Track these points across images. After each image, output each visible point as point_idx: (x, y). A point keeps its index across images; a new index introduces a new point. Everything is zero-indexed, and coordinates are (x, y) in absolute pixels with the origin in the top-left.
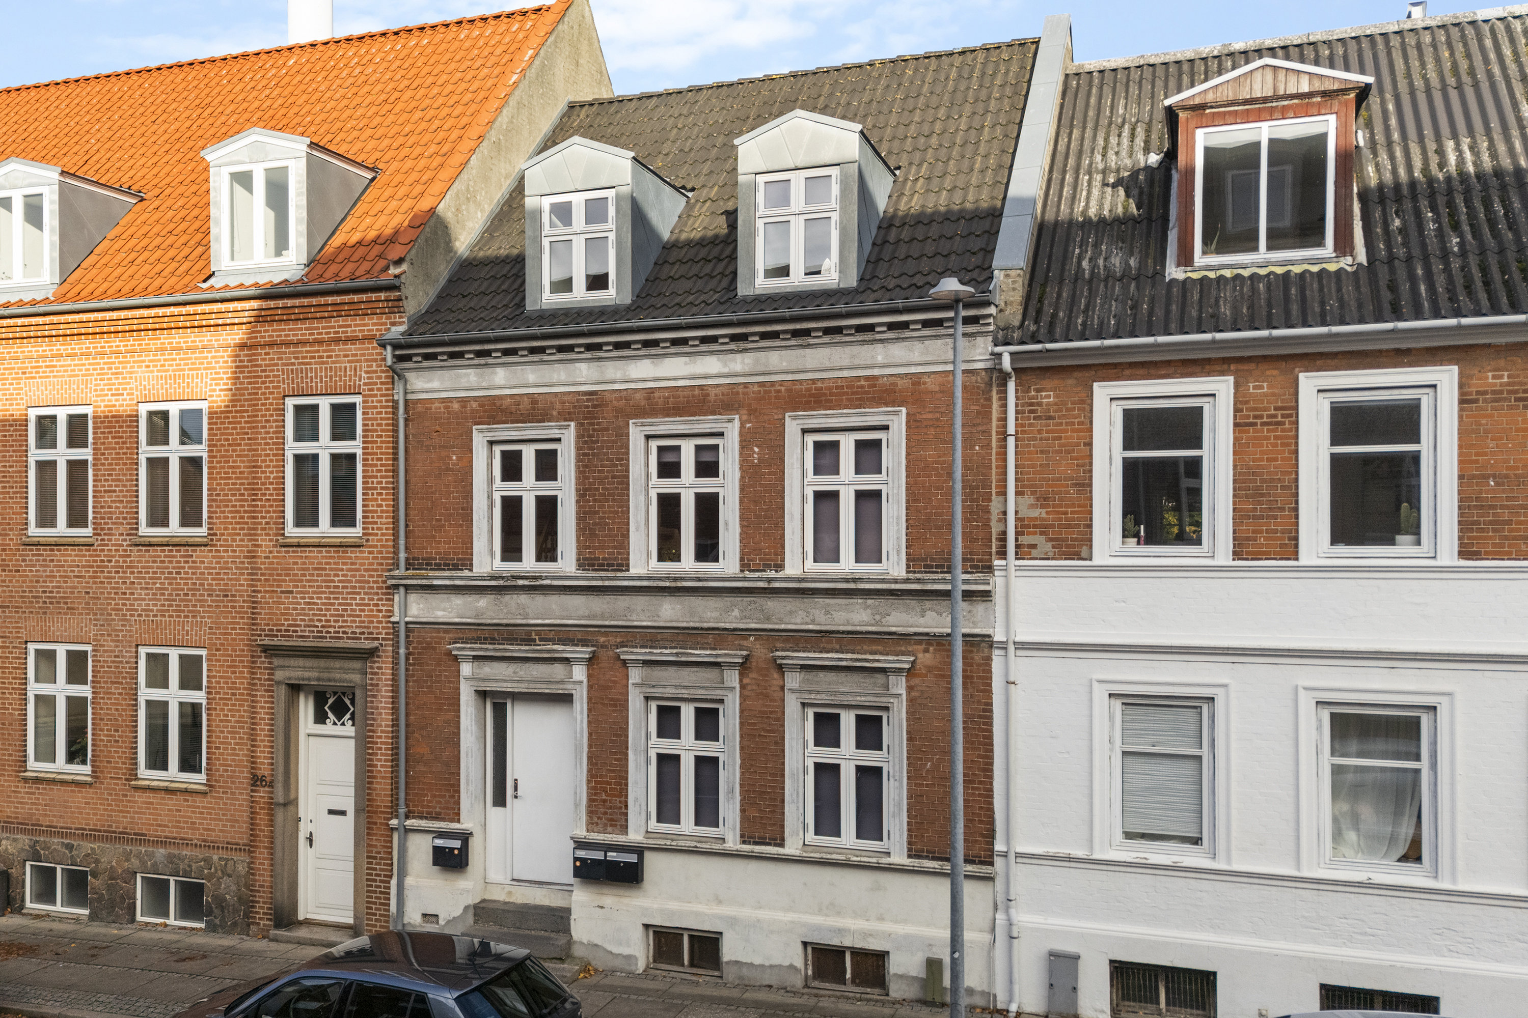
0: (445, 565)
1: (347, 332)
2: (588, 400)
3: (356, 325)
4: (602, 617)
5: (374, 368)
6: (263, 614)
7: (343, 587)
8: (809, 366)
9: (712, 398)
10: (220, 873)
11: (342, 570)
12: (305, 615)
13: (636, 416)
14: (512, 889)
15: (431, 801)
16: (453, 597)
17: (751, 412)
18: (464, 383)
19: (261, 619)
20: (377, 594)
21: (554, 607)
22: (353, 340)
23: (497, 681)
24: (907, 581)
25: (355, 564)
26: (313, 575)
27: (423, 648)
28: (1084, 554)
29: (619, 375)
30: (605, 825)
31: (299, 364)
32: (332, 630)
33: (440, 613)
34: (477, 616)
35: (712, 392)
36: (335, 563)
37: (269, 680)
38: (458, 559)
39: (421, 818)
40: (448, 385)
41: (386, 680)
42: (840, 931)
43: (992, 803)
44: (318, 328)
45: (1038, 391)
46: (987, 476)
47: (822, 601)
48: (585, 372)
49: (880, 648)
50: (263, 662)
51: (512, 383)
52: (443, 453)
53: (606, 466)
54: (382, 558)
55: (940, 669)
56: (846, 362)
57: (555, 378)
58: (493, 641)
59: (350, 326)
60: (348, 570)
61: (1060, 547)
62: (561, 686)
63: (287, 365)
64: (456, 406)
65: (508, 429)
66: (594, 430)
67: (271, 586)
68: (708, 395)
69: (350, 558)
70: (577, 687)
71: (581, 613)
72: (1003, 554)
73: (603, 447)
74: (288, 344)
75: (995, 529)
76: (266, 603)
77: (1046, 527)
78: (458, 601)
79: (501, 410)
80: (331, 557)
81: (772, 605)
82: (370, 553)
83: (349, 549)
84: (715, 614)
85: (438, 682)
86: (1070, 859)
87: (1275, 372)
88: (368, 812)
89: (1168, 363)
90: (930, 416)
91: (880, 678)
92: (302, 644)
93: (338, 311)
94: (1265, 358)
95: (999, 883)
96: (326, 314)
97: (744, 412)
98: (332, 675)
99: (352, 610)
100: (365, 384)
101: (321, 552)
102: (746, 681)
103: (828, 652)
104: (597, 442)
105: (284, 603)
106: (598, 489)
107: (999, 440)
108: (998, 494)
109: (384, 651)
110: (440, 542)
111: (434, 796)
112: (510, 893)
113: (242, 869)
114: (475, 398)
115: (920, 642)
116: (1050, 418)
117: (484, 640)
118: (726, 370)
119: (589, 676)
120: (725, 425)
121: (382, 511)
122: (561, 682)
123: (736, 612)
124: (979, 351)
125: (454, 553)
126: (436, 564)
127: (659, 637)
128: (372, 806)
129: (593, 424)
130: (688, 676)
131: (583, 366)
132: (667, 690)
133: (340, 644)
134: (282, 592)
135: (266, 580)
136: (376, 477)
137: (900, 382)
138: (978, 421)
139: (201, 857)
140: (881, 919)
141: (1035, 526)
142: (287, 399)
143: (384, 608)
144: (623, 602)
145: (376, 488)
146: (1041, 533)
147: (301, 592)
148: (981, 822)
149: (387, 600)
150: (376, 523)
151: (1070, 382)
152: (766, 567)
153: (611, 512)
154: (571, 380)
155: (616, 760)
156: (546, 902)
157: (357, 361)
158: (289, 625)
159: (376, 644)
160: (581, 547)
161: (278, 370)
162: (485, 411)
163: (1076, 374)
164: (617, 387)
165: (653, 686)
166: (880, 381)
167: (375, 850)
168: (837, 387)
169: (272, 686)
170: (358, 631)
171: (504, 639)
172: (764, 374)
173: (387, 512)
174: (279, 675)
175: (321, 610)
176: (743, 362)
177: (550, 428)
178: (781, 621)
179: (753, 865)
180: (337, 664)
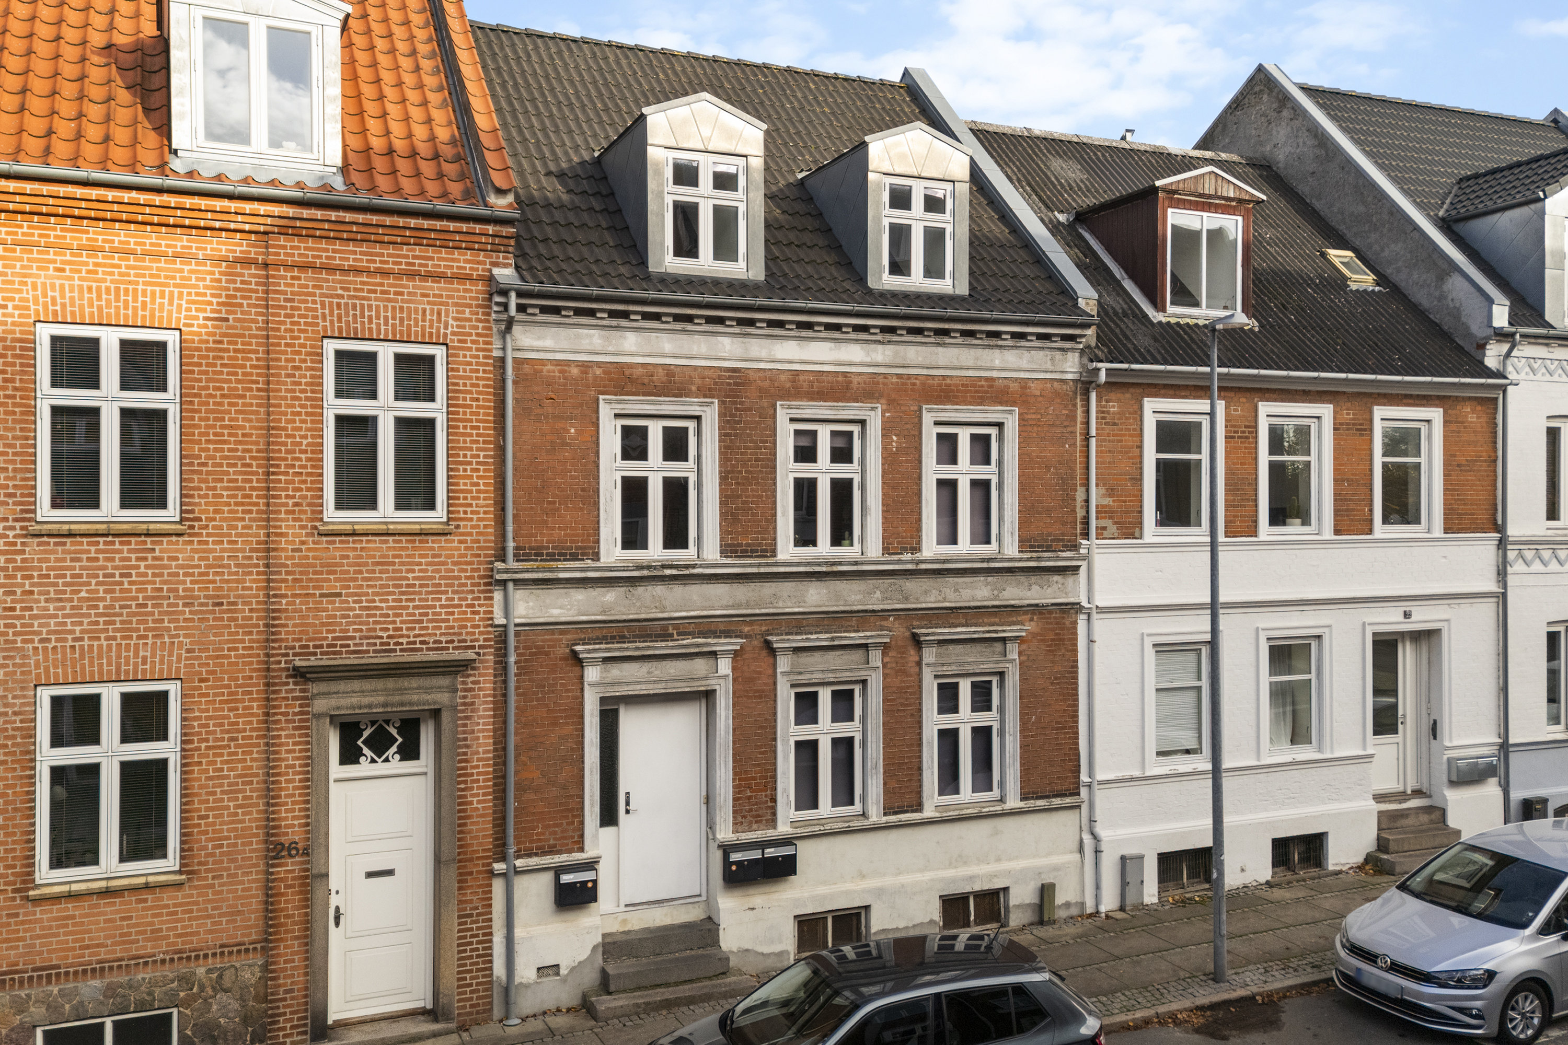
0: (560, 554)
1: (427, 266)
2: (730, 377)
3: (439, 259)
4: (748, 606)
5: (467, 315)
6: (290, 628)
7: (421, 586)
8: (941, 363)
9: (854, 385)
10: (210, 991)
11: (420, 564)
12: (361, 623)
13: (782, 398)
14: (628, 916)
15: (543, 834)
16: (573, 592)
17: (891, 403)
18: (585, 344)
19: (287, 633)
20: (472, 592)
21: (695, 597)
22: (437, 277)
23: (628, 683)
24: (1021, 560)
25: (440, 556)
26: (374, 572)
27: (531, 654)
28: (1137, 535)
29: (764, 354)
30: (750, 823)
31: (350, 297)
32: (404, 640)
33: (556, 612)
34: (603, 612)
35: (855, 380)
36: (408, 556)
37: (301, 713)
38: (577, 548)
39: (529, 855)
40: (564, 345)
41: (485, 696)
42: (971, 878)
43: (1077, 744)
44: (382, 255)
45: (1107, 401)
46: (1073, 470)
47: (952, 580)
48: (728, 347)
49: (997, 620)
50: (292, 691)
51: (647, 350)
52: (560, 425)
53: (749, 448)
54: (479, 548)
55: (1042, 635)
56: (970, 363)
57: (695, 350)
58: (622, 639)
59: (432, 259)
60: (428, 564)
61: (1122, 528)
62: (704, 683)
63: (332, 296)
64: (575, 371)
65: (642, 402)
66: (737, 409)
67: (302, 588)
68: (851, 382)
69: (433, 549)
70: (722, 682)
71: (724, 602)
72: (1086, 535)
73: (745, 428)
74: (331, 270)
75: (1080, 513)
76: (295, 611)
77: (1112, 512)
78: (579, 596)
79: (630, 379)
80: (402, 549)
81: (911, 586)
82: (460, 542)
83: (430, 538)
84: (859, 597)
85: (553, 692)
86: (1132, 779)
87: (1244, 400)
88: (460, 861)
89: (1187, 387)
90: (1034, 416)
91: (998, 647)
92: (356, 662)
93: (419, 238)
94: (1240, 389)
95: (1085, 808)
96: (399, 240)
97: (883, 401)
98: (406, 698)
99: (434, 614)
100: (453, 333)
101: (387, 542)
102: (887, 659)
103: (956, 627)
104: (740, 422)
105: (326, 610)
106: (741, 472)
107: (1082, 440)
108: (1081, 485)
109: (481, 662)
110: (553, 529)
111: (546, 827)
112: (624, 921)
113: (250, 976)
114: (599, 364)
115: (1026, 613)
116: (1115, 424)
117: (613, 639)
118: (868, 360)
119: (734, 669)
120: (868, 413)
121: (478, 491)
122: (706, 678)
123: (878, 594)
124: (1069, 364)
125: (572, 541)
126: (547, 554)
127: (805, 623)
128: (465, 853)
129: (735, 403)
130: (834, 659)
131: (726, 341)
132: (814, 676)
133: (417, 657)
134: (322, 595)
135: (295, 580)
136: (471, 449)
137: (1012, 385)
138: (1066, 423)
139: (171, 975)
140: (998, 860)
141: (1106, 512)
142: (325, 341)
143: (482, 609)
144: (768, 588)
145: (470, 463)
146: (1110, 518)
147: (356, 594)
148: (1070, 760)
149: (486, 598)
150: (471, 505)
151: (1128, 396)
152: (904, 550)
153: (754, 496)
154: (713, 354)
155: (761, 753)
156: (668, 921)
157: (441, 304)
158: (334, 639)
159: (470, 655)
160: (724, 532)
161: (314, 302)
162: (610, 380)
163: (1132, 390)
164: (762, 365)
165: (800, 673)
166: (996, 383)
167: (469, 906)
168: (963, 385)
169: (307, 720)
170: (443, 639)
171: (634, 636)
172: (903, 367)
173: (486, 492)
174: (320, 705)
175: (388, 615)
176: (883, 354)
177: (691, 404)
178: (918, 601)
179: (894, 835)
180: (414, 682)
